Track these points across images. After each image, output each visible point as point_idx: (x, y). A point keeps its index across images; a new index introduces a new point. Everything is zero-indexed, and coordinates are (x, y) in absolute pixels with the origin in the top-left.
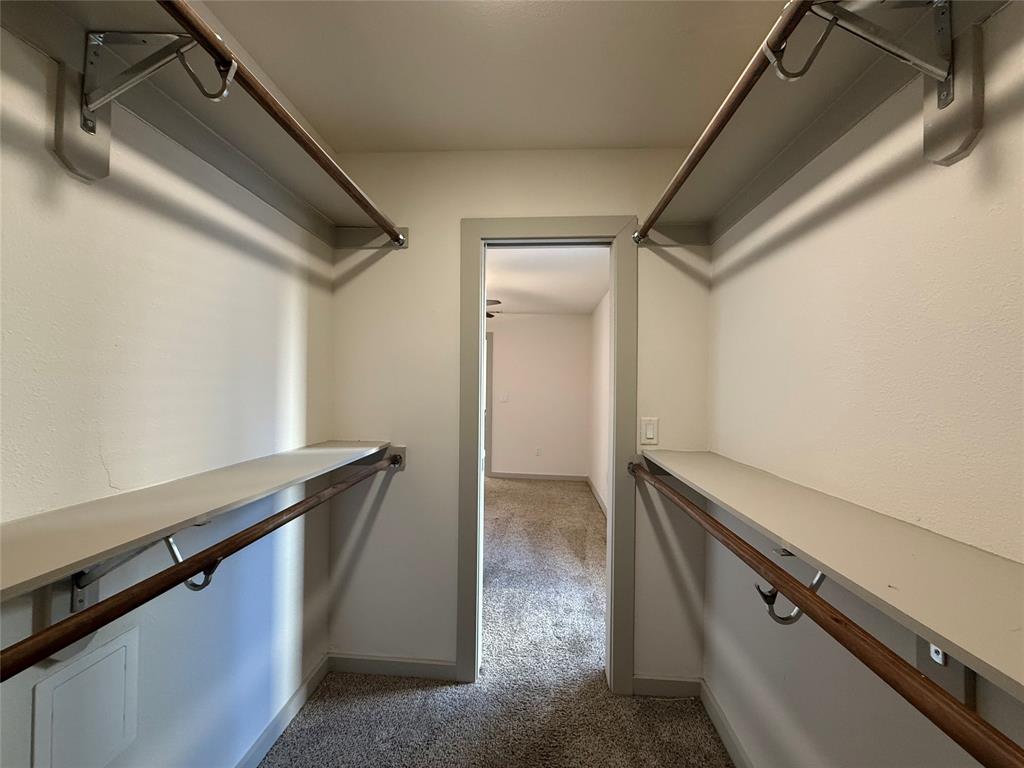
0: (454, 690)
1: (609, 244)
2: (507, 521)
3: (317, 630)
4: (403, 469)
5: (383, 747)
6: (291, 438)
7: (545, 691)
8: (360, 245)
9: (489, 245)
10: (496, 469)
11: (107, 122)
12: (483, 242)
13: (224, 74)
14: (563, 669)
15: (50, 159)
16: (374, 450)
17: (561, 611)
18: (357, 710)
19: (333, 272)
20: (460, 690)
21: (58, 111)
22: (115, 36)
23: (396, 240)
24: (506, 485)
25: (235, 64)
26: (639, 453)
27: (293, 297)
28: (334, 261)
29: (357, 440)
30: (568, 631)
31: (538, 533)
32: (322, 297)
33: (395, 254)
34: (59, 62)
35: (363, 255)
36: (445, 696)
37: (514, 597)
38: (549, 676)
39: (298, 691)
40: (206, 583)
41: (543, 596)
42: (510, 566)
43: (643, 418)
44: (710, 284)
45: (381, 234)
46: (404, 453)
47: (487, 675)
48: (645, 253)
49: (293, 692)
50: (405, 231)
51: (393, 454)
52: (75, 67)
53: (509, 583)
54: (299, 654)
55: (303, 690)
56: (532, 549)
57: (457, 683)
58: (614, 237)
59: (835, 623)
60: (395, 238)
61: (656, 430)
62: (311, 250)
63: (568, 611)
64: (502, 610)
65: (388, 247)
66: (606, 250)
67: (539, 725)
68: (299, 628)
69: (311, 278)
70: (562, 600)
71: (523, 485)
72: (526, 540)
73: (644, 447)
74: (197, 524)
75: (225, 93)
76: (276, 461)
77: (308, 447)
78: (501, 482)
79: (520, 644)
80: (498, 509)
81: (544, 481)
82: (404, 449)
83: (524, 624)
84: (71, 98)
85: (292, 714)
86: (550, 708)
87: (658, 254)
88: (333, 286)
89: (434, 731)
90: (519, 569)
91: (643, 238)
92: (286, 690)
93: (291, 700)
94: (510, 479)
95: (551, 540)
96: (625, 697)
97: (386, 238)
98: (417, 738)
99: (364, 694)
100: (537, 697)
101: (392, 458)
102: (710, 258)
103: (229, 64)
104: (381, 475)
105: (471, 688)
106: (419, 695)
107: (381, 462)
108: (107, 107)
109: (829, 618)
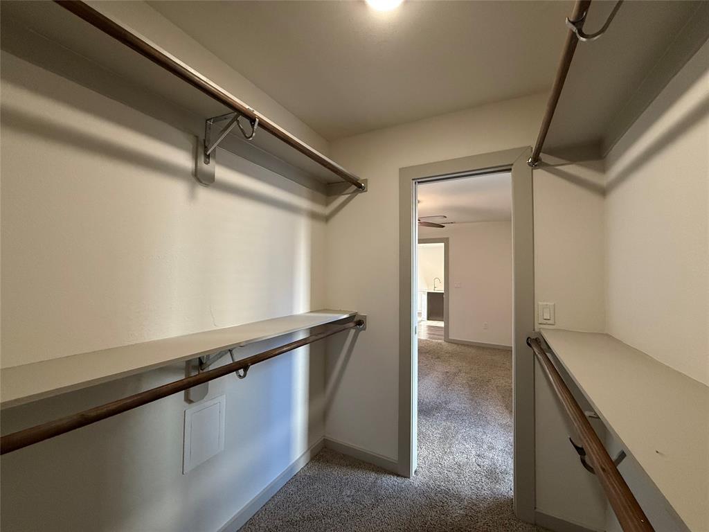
0: (395, 479)
1: (509, 170)
2: (455, 374)
3: (317, 421)
4: (365, 329)
5: (346, 499)
6: (301, 306)
7: (460, 499)
8: (340, 193)
9: (419, 182)
10: (452, 337)
11: (214, 158)
12: (414, 182)
13: (253, 126)
14: (478, 488)
15: (194, 179)
16: (345, 316)
17: (485, 447)
18: (336, 473)
19: (326, 211)
20: (400, 480)
21: (196, 158)
22: (216, 119)
23: (360, 187)
24: (458, 349)
25: (257, 120)
26: (537, 330)
27: (302, 229)
28: (327, 204)
29: (339, 309)
30: (487, 462)
31: (478, 387)
32: (319, 225)
33: (360, 196)
34: (197, 137)
35: (342, 198)
36: (389, 482)
37: (449, 428)
38: (466, 491)
39: (305, 453)
40: (245, 376)
41: (473, 432)
42: (450, 406)
43: (540, 303)
44: (603, 192)
45: (351, 186)
46: (365, 319)
47: (419, 476)
48: (539, 174)
49: (303, 453)
50: (366, 181)
51: (358, 319)
52: (202, 137)
53: (448, 417)
54: (307, 432)
55: (308, 453)
56: (471, 397)
57: (398, 475)
58: (512, 165)
59: (601, 470)
60: (359, 186)
61: (552, 312)
62: (313, 200)
63: (491, 448)
64: (439, 436)
65: (356, 192)
66: (508, 175)
67: (451, 521)
68: (306, 417)
69: (314, 216)
70: (487, 439)
71: (473, 351)
72: (467, 390)
73: (542, 326)
74: (240, 346)
75: (254, 134)
76: (292, 318)
77: (311, 312)
78: (455, 346)
79: (448, 461)
80: (450, 365)
81: (490, 348)
82: (366, 316)
83: (454, 449)
84: (201, 150)
85: (302, 465)
86: (461, 512)
87: (554, 174)
88: (326, 219)
89: (378, 500)
90: (457, 410)
91: (536, 162)
92: (298, 451)
93: (301, 457)
94: (462, 345)
95: (487, 393)
96: (527, 523)
97: (354, 188)
98: (368, 500)
99: (341, 465)
100: (453, 501)
101: (357, 322)
102: (603, 170)
103: (254, 121)
104: (353, 332)
105: (407, 481)
106: (373, 476)
107: (351, 324)
108: (214, 150)
109: (599, 467)
